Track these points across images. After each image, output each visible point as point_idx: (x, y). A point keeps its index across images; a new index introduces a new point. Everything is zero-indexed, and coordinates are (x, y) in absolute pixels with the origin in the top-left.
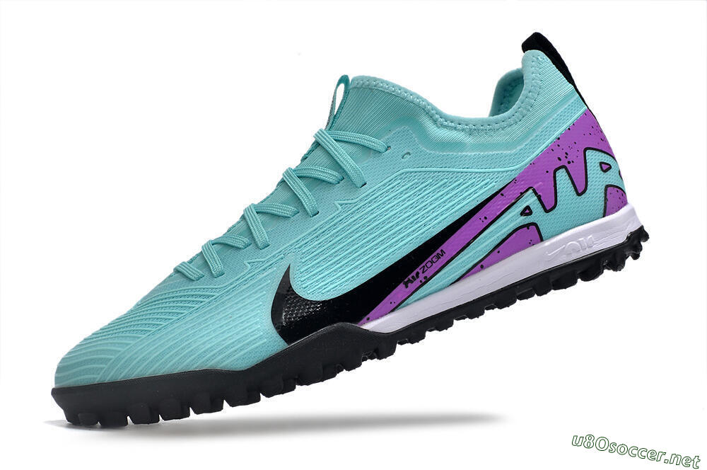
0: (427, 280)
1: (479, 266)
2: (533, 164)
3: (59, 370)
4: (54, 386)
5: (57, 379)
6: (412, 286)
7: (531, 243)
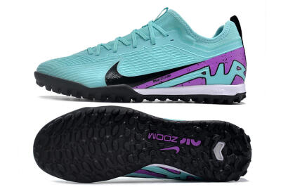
0: (162, 83)
1: (181, 85)
2: (213, 58)
3: (40, 66)
4: (36, 70)
5: (38, 69)
6: (156, 83)
7: (202, 84)
